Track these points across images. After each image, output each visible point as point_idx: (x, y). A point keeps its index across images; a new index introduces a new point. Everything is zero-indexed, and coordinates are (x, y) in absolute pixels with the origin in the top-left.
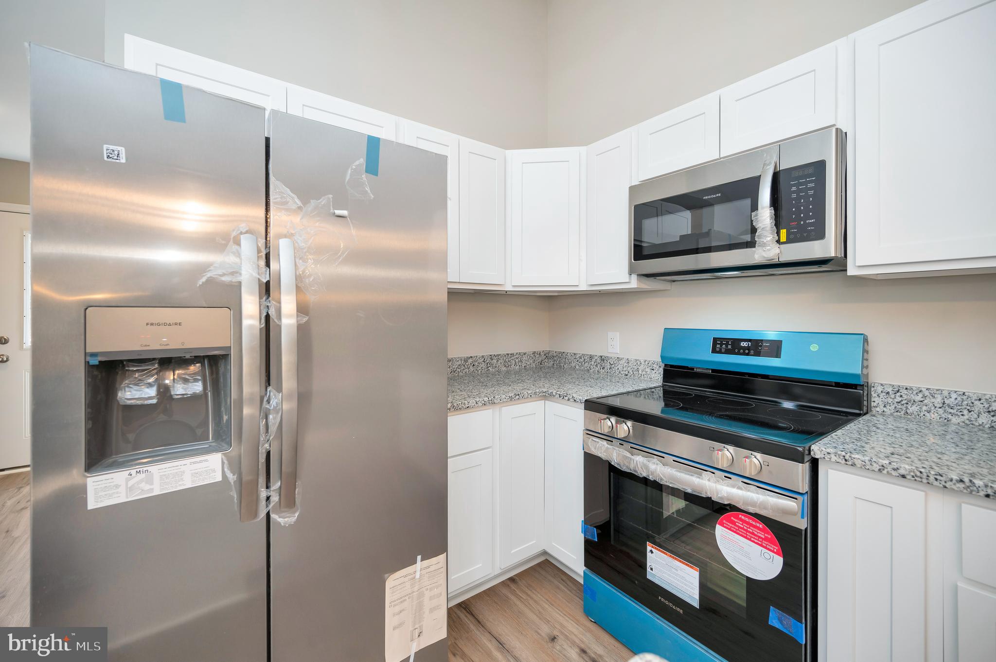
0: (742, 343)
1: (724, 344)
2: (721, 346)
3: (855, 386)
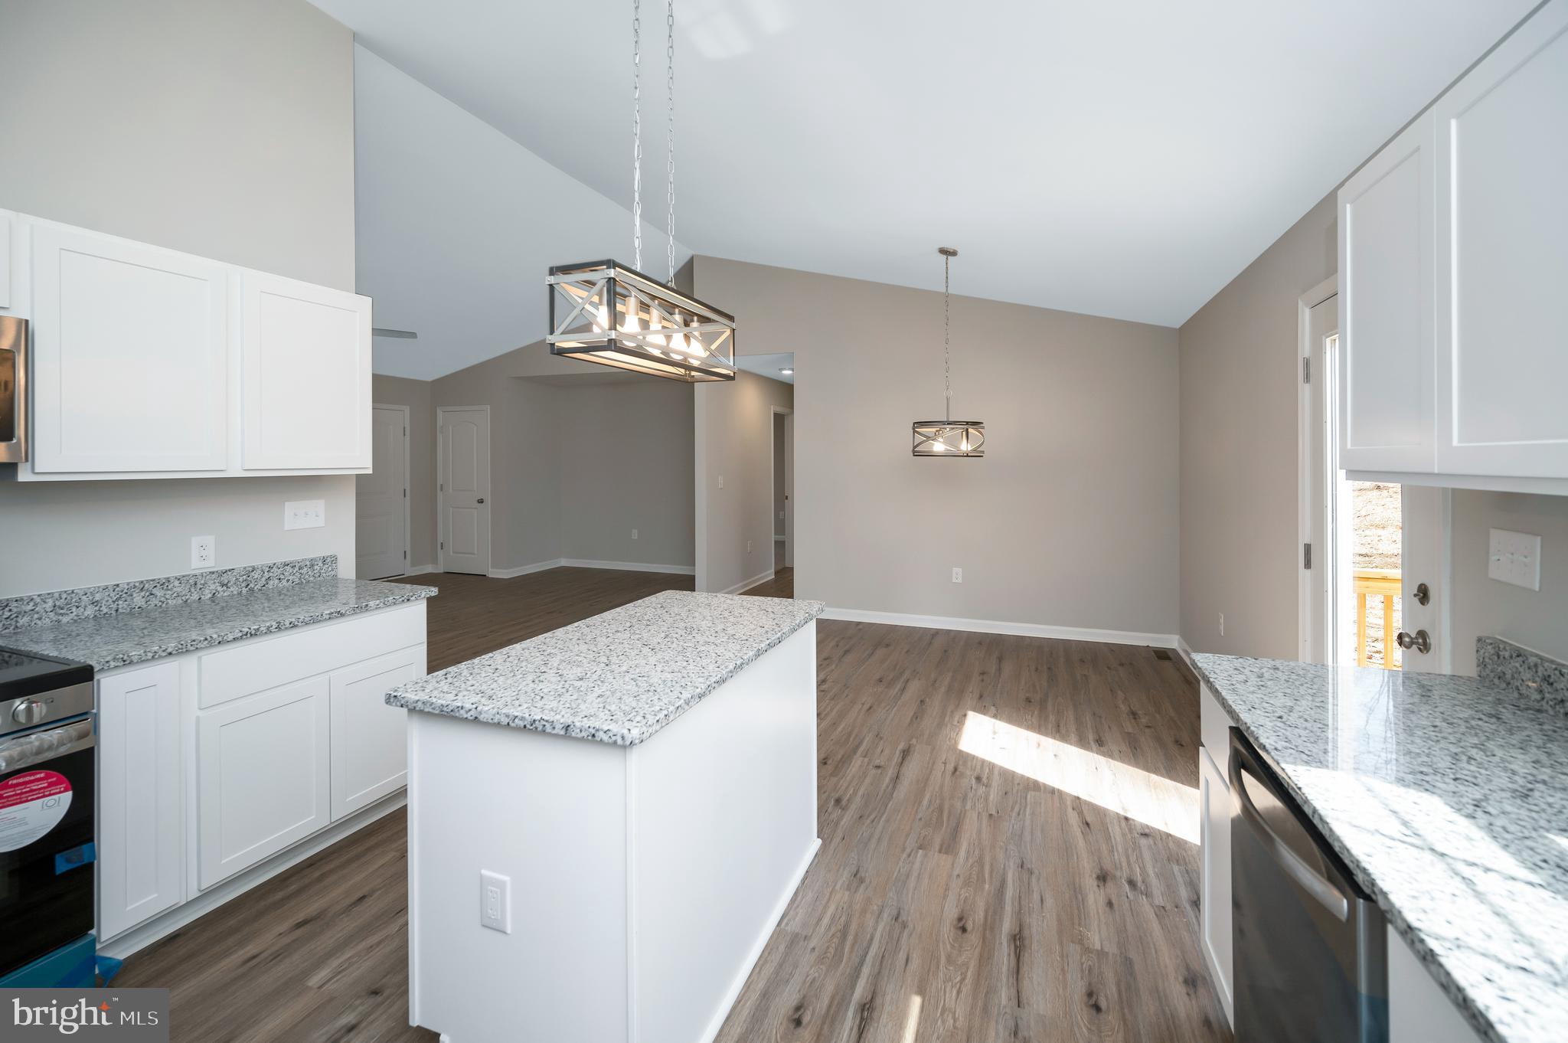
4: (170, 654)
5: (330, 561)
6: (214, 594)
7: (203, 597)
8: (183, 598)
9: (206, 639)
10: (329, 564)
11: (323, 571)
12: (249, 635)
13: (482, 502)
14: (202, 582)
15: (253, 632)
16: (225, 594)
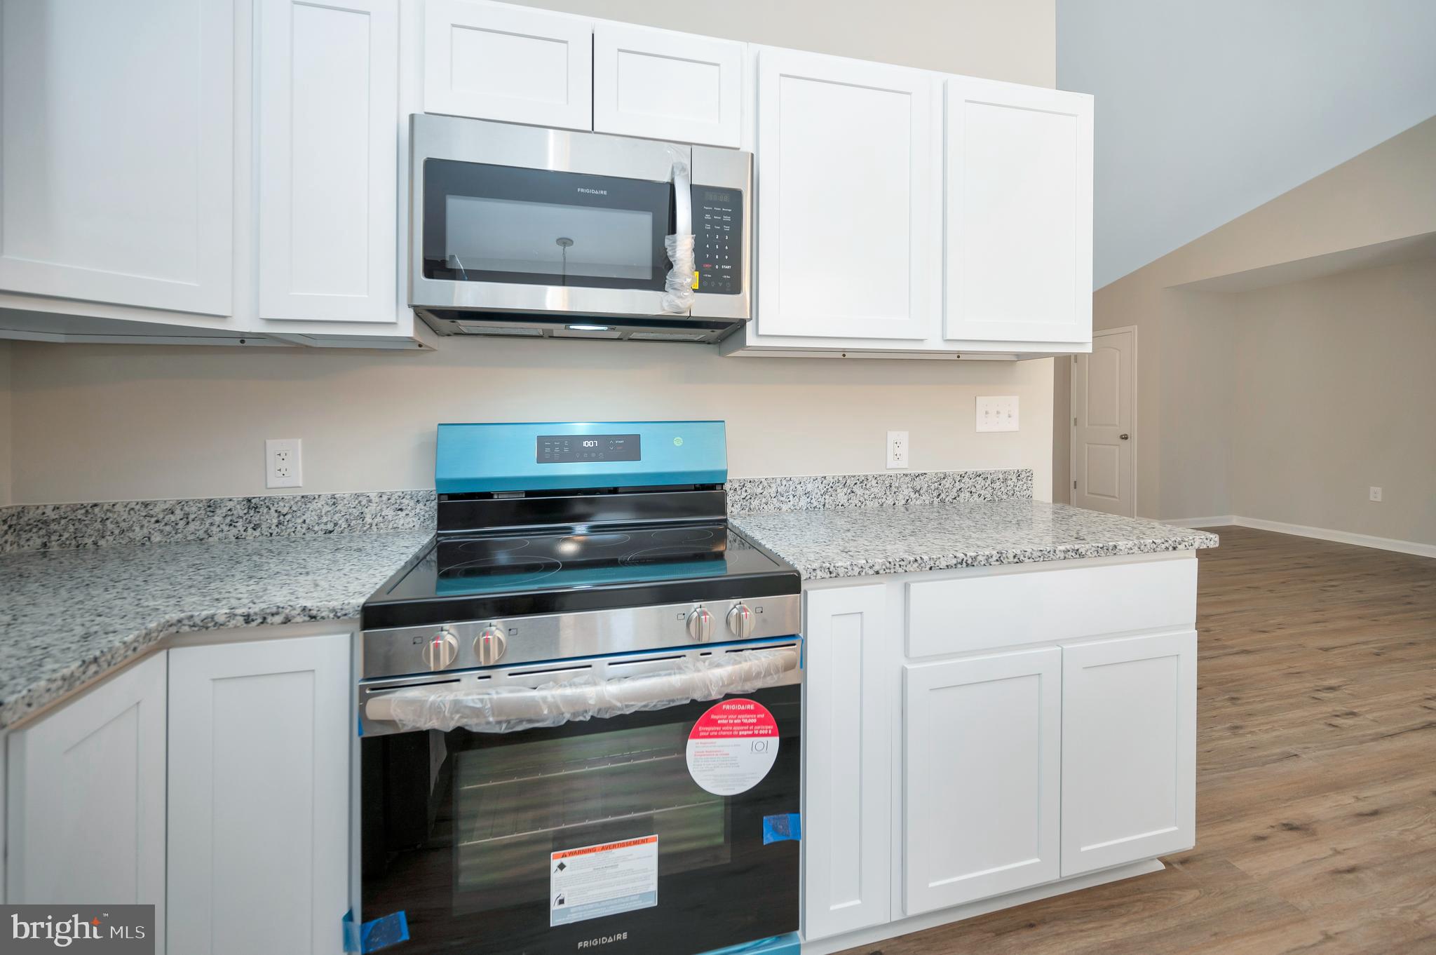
0: (585, 443)
1: (557, 446)
2: (552, 450)
3: (712, 487)
4: (877, 573)
5: (1024, 476)
6: (908, 500)
7: (897, 502)
8: (880, 501)
9: (916, 560)
10: (1024, 480)
11: (1017, 489)
12: (964, 564)
13: (1126, 438)
14: (897, 485)
15: (969, 562)
16: (918, 502)
